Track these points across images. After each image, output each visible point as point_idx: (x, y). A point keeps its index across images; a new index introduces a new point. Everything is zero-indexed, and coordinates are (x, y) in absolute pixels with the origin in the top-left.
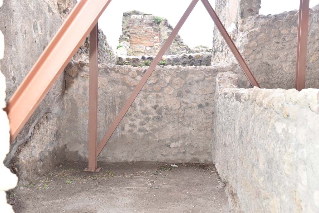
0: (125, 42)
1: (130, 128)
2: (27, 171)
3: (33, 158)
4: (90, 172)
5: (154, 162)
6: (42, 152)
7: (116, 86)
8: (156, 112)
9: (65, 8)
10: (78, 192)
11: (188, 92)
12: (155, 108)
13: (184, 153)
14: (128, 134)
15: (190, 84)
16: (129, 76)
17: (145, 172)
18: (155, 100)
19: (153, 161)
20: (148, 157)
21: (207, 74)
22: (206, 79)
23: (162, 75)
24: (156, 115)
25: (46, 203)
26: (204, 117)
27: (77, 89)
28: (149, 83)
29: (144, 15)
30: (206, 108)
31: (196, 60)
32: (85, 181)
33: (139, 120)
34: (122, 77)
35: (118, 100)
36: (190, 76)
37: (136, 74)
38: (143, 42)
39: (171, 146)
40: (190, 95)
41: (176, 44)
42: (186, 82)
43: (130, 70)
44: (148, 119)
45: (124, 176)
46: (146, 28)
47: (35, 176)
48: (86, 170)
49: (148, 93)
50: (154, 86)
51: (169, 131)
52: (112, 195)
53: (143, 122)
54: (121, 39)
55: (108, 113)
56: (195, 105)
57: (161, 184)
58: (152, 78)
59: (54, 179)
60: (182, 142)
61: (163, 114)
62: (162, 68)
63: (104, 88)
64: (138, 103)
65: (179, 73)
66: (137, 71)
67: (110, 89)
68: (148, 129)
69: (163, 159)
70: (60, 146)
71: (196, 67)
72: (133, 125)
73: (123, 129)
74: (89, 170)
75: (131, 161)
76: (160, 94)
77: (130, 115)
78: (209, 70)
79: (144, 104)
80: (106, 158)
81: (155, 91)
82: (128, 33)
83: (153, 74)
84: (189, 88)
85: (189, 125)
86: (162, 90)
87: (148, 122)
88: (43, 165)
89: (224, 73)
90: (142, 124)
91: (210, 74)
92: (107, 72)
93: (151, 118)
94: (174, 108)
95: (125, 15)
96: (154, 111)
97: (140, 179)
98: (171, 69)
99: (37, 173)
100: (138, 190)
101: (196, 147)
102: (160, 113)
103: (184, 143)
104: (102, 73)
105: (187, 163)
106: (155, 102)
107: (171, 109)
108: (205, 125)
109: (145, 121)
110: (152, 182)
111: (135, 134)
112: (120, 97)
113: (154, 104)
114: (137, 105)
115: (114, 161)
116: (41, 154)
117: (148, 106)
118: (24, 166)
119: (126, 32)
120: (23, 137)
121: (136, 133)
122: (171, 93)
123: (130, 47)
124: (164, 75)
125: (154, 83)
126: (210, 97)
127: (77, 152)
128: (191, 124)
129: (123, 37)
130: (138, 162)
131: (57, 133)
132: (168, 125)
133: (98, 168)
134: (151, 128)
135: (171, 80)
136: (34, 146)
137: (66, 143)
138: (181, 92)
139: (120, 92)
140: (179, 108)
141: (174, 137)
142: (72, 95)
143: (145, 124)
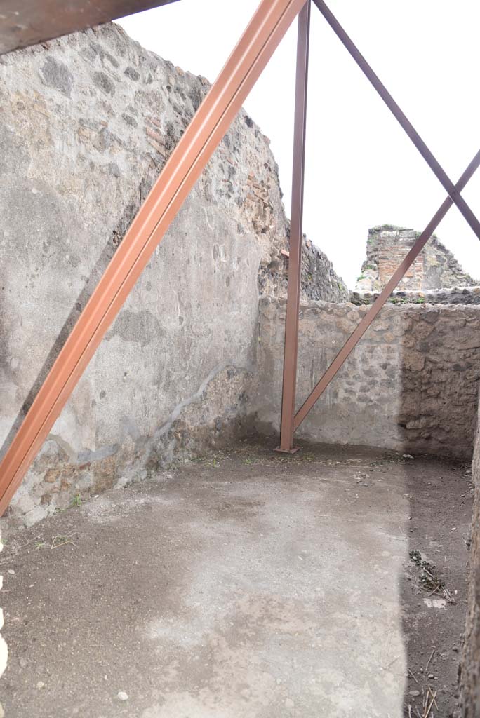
0: (371, 271)
1: (346, 395)
2: (196, 441)
3: (205, 425)
4: (281, 453)
5: (380, 448)
6: (219, 418)
7: (328, 333)
8: (386, 373)
9: (263, 227)
10: (254, 476)
11: (438, 344)
12: (385, 366)
13: (429, 438)
14: (343, 404)
16: (347, 318)
17: (359, 461)
18: (385, 356)
19: (379, 446)
20: (371, 440)
24: (386, 377)
25: (207, 483)
26: (462, 384)
27: (275, 336)
28: (377, 330)
29: (401, 231)
30: (467, 371)
31: (475, 297)
32: (270, 463)
33: (360, 383)
34: (337, 320)
35: (330, 354)
37: (358, 315)
39: (407, 427)
40: (440, 350)
42: (435, 328)
43: (349, 310)
44: (373, 383)
45: (326, 463)
46: (404, 249)
47: (207, 449)
48: (276, 449)
49: (375, 345)
50: (385, 334)
51: (406, 403)
52: (297, 486)
53: (366, 386)
54: (365, 267)
55: (316, 372)
56: (449, 365)
57: (374, 481)
58: (381, 322)
59: (230, 457)
60: (425, 421)
61: (396, 376)
62: (398, 307)
63: (311, 335)
64: (360, 359)
65: (424, 316)
66: (360, 311)
67: (320, 337)
68: (372, 398)
69: (394, 445)
70: (248, 413)
71: (451, 306)
72: (351, 391)
73: (336, 395)
74: (280, 450)
75: (345, 442)
76: (393, 347)
77: (347, 375)
78: (472, 311)
79: (369, 360)
80: (310, 436)
81: (386, 342)
82: (376, 258)
83: (383, 316)
84: (439, 338)
85: (437, 396)
86: (396, 341)
87: (373, 387)
88: (220, 435)
90: (364, 390)
91: (475, 318)
92: (316, 313)
93: (377, 382)
94: (413, 369)
95: (373, 232)
96: (384, 371)
97: (347, 470)
98: (411, 309)
99: (210, 445)
100: (337, 484)
101: (446, 430)
102: (391, 374)
103: (428, 423)
104: (308, 314)
105: (431, 454)
106: (384, 358)
108: (465, 397)
109: (369, 386)
110: (363, 476)
111: (353, 404)
112: (334, 349)
113: (384, 361)
114: (358, 361)
115: (321, 441)
116: (217, 421)
117: (375, 364)
118: (192, 434)
119: (372, 257)
120: (191, 395)
121: (355, 403)
123: (377, 279)
125: (384, 329)
127: (271, 423)
128: (442, 395)
129: (368, 264)
130: (357, 446)
131: (243, 395)
133: (294, 448)
134: (377, 397)
135: (411, 326)
136: (207, 409)
137: (256, 409)
138: (427, 343)
139: (334, 342)
140: (422, 370)
141: (412, 413)
142: (267, 345)
143: (368, 390)
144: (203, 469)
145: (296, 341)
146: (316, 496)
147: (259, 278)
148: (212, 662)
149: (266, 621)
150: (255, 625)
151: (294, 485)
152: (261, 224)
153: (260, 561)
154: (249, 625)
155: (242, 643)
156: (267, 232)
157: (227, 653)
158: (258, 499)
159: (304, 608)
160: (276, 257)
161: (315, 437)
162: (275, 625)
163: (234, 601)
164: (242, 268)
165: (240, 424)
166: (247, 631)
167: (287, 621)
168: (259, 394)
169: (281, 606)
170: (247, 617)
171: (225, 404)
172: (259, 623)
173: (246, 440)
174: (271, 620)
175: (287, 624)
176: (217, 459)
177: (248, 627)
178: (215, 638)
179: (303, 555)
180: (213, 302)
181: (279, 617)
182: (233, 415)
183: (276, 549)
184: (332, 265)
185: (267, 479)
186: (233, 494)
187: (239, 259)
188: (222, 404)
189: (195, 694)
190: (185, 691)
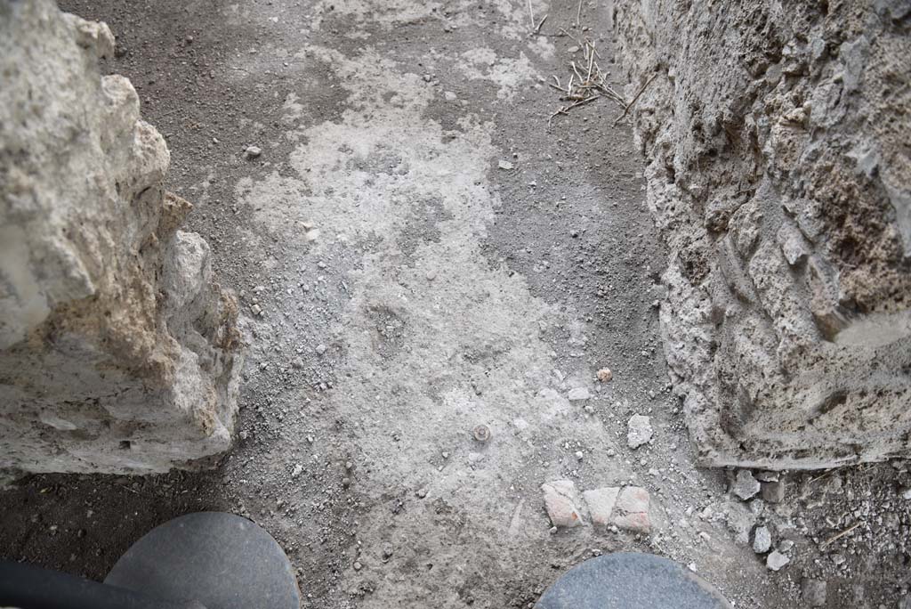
148: (337, 81)
149: (376, 16)
150: (365, 24)
154: (359, 26)
157: (349, 66)
166: (359, 34)
170: (352, 16)
172: (370, 20)
175: (403, 12)
177: (357, 30)
181: (390, 7)
189: (338, 120)
190: (323, 121)
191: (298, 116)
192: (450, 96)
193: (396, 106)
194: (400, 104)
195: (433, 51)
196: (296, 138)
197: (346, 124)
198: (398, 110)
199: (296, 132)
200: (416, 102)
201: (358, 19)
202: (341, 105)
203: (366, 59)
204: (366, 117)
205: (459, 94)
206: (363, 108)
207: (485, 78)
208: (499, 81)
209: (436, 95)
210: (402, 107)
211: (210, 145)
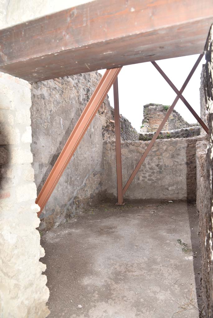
0: (146, 123)
1: (143, 179)
2: (84, 204)
3: (87, 197)
4: (119, 205)
5: (159, 199)
6: (92, 193)
7: (133, 154)
8: (158, 168)
9: (102, 111)
10: (110, 216)
11: (178, 155)
12: (157, 166)
13: (178, 193)
14: (142, 183)
15: (179, 150)
16: (140, 147)
17: (151, 205)
18: (157, 161)
19: (158, 198)
20: (155, 196)
21: (190, 143)
22: (189, 146)
23: (161, 145)
24: (158, 170)
25: (91, 221)
26: (189, 170)
27: (111, 157)
28: (153, 151)
29: (157, 106)
30: (191, 164)
31: (190, 132)
32: (115, 210)
33: (148, 173)
34: (136, 148)
35: (135, 162)
36: (179, 144)
37: (145, 146)
38: (157, 122)
39: (169, 189)
40: (179, 157)
41: (179, 121)
42: (176, 148)
43: (141, 143)
44: (153, 173)
45: (138, 208)
46: (159, 113)
47: (88, 207)
48: (117, 204)
49: (153, 157)
50: (156, 152)
51: (167, 180)
52: (128, 218)
53: (151, 174)
54: (144, 122)
55: (130, 171)
56: (183, 163)
57: (159, 213)
58: (155, 148)
59: (98, 209)
60: (176, 186)
61: (163, 169)
62: (161, 141)
63: (126, 155)
64: (147, 163)
65: (172, 143)
66: (146, 143)
67: (130, 156)
68: (154, 179)
69: (164, 197)
70: (103, 190)
71: (182, 139)
72: (145, 177)
73: (139, 179)
74: (118, 204)
75: (144, 198)
76: (160, 157)
77: (142, 170)
78: (191, 140)
79: (151, 163)
80: (129, 197)
81: (157, 156)
82: (148, 118)
83: (155, 145)
84: (178, 152)
85: (180, 176)
86: (161, 154)
87: (154, 174)
88: (93, 200)
89: (201, 141)
90: (150, 176)
91: (192, 143)
92: (127, 146)
93: (155, 172)
94: (169, 166)
95: (145, 107)
96: (157, 168)
97: (147, 210)
98: (166, 141)
99: (89, 205)
100: (144, 216)
102: (160, 168)
103: (177, 187)
104: (124, 147)
105: (179, 200)
106: (157, 162)
107: (168, 166)
108: (191, 175)
110: (154, 212)
111: (146, 182)
112: (136, 160)
113: (157, 163)
114: (146, 165)
115: (134, 199)
116: (91, 195)
117: (153, 165)
118: (82, 201)
119: (146, 117)
120: (80, 185)
121: (147, 181)
122: (167, 156)
123: (149, 126)
124: (162, 145)
125: (156, 150)
126: (193, 158)
127: (113, 193)
128: (182, 175)
129: (145, 120)
130: (149, 199)
131: (100, 183)
132: (166, 176)
133: (124, 203)
134: (156, 178)
135: (167, 148)
136: (87, 190)
137: (106, 188)
138: (174, 155)
139: (136, 157)
140: (173, 165)
141: (171, 184)
142: (108, 161)
143: (152, 176)
144: (88, 216)
145: (121, 158)
146: (136, 222)
147: (102, 133)
149: (127, 272)
150: (123, 274)
151: (127, 218)
152: (101, 110)
153: (120, 250)
154: (121, 275)
155: (120, 282)
156: (104, 113)
157: (115, 286)
158: (114, 225)
159: (141, 266)
160: (108, 123)
161: (132, 197)
162: (131, 273)
163: (113, 267)
164: (95, 130)
165: (100, 195)
166: (121, 277)
167: (135, 272)
168: (106, 181)
169: (132, 266)
170: (120, 272)
171: (93, 187)
172: (125, 273)
173: (103, 201)
174: (129, 272)
176: (93, 211)
177: (121, 276)
178: (109, 281)
179: (136, 246)
180: (85, 146)
182: (97, 191)
183: (125, 244)
184: (131, 124)
185: (115, 217)
186: (103, 224)
187: (94, 126)
188: (92, 187)
189: (107, 302)
190: (103, 301)
191: (96, 298)
192: (142, 300)
193: (125, 301)
194: (126, 300)
195: (141, 285)
196: (93, 305)
197: (108, 304)
198: (125, 302)
199: (94, 303)
200: (131, 300)
201: (122, 273)
202: (109, 298)
203: (120, 285)
204: (115, 302)
205: (145, 300)
206: (115, 299)
207: (155, 296)
208: (159, 298)
209: (137, 299)
210: (126, 301)
211: (70, 302)
